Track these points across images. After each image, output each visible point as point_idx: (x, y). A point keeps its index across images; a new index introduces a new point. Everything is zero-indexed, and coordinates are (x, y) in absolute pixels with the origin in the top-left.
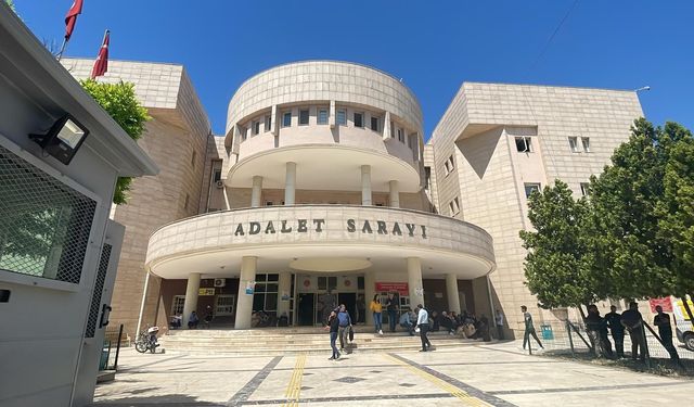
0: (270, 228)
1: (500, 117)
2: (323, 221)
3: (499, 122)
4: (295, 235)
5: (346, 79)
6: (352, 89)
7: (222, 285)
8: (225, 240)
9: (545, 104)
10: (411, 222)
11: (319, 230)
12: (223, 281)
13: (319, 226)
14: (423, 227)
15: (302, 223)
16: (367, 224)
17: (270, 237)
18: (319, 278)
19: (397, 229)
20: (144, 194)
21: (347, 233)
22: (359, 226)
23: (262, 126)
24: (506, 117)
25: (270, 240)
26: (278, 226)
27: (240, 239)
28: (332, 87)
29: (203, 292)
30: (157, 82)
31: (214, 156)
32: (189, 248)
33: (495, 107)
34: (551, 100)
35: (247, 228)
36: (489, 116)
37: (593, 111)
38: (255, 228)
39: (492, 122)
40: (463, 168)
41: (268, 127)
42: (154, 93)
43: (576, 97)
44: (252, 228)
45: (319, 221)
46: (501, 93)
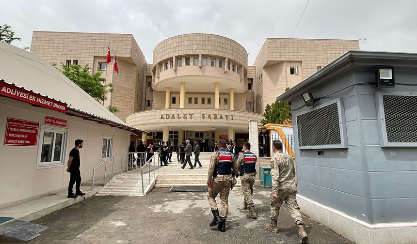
0: (173, 117)
1: (283, 56)
2: (192, 114)
3: (283, 59)
4: (182, 120)
5: (207, 43)
6: (210, 47)
7: (156, 135)
8: (157, 121)
9: (307, 49)
10: (227, 114)
11: (191, 118)
12: (156, 133)
13: (191, 116)
14: (232, 116)
15: (185, 115)
16: (209, 116)
17: (173, 120)
18: (196, 133)
19: (221, 117)
20: (121, 96)
21: (202, 119)
22: (207, 116)
23: (169, 65)
24: (287, 57)
25: (173, 121)
26: (176, 116)
27: (162, 121)
28: (200, 47)
29: (149, 138)
30: (121, 44)
31: (148, 75)
32: (144, 123)
33: (282, 51)
34: (311, 47)
35: (165, 116)
36: (278, 57)
37: (332, 52)
38: (168, 117)
39: (279, 59)
40: (266, 81)
41: (172, 66)
42: (121, 49)
43: (325, 44)
44: (167, 117)
45: (191, 115)
46: (286, 44)
